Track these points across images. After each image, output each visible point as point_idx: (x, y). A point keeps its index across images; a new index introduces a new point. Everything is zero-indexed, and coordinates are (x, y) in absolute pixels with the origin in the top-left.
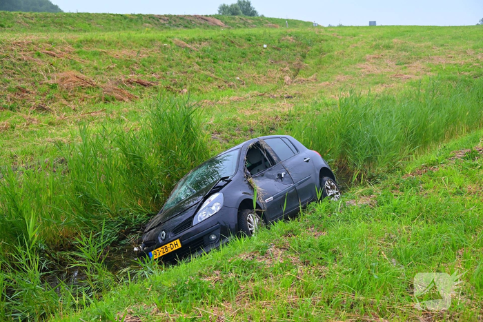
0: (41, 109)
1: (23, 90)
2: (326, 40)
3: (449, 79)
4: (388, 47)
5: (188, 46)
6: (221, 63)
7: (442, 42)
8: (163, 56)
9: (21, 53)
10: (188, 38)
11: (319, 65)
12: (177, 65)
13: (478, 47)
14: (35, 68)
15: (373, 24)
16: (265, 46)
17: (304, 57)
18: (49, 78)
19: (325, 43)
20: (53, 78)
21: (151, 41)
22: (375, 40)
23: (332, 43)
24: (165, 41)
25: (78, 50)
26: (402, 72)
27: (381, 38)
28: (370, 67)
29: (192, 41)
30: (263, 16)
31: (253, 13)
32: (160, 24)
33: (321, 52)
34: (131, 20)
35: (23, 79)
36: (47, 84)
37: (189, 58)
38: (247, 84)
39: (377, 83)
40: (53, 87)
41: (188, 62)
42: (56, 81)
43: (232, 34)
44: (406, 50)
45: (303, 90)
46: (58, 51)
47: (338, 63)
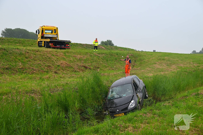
0: (56, 73)
1: (49, 66)
2: (142, 56)
3: (185, 71)
4: (164, 60)
5: (98, 55)
6: (109, 61)
7: (182, 59)
8: (91, 58)
9: (48, 54)
10: (98, 53)
11: (141, 64)
12: (95, 61)
13: (194, 62)
14: (52, 60)
15: (154, 51)
16: (123, 57)
17: (135, 61)
18: (57, 63)
19: (142, 57)
20: (58, 63)
21: (87, 53)
22: (159, 57)
23: (144, 57)
24: (91, 53)
25: (65, 54)
26: (169, 68)
27: (161, 56)
28: (158, 66)
29: (99, 54)
30: (116, 46)
31: (113, 45)
32: (84, 47)
33: (141, 60)
34: (74, 45)
35: (49, 63)
36: (57, 65)
37: (99, 59)
38: (118, 69)
39: (161, 71)
40: (59, 66)
41: (99, 60)
42: (59, 64)
43: (112, 52)
44: (170, 61)
45: (136, 72)
46: (59, 54)
47: (147, 64)
